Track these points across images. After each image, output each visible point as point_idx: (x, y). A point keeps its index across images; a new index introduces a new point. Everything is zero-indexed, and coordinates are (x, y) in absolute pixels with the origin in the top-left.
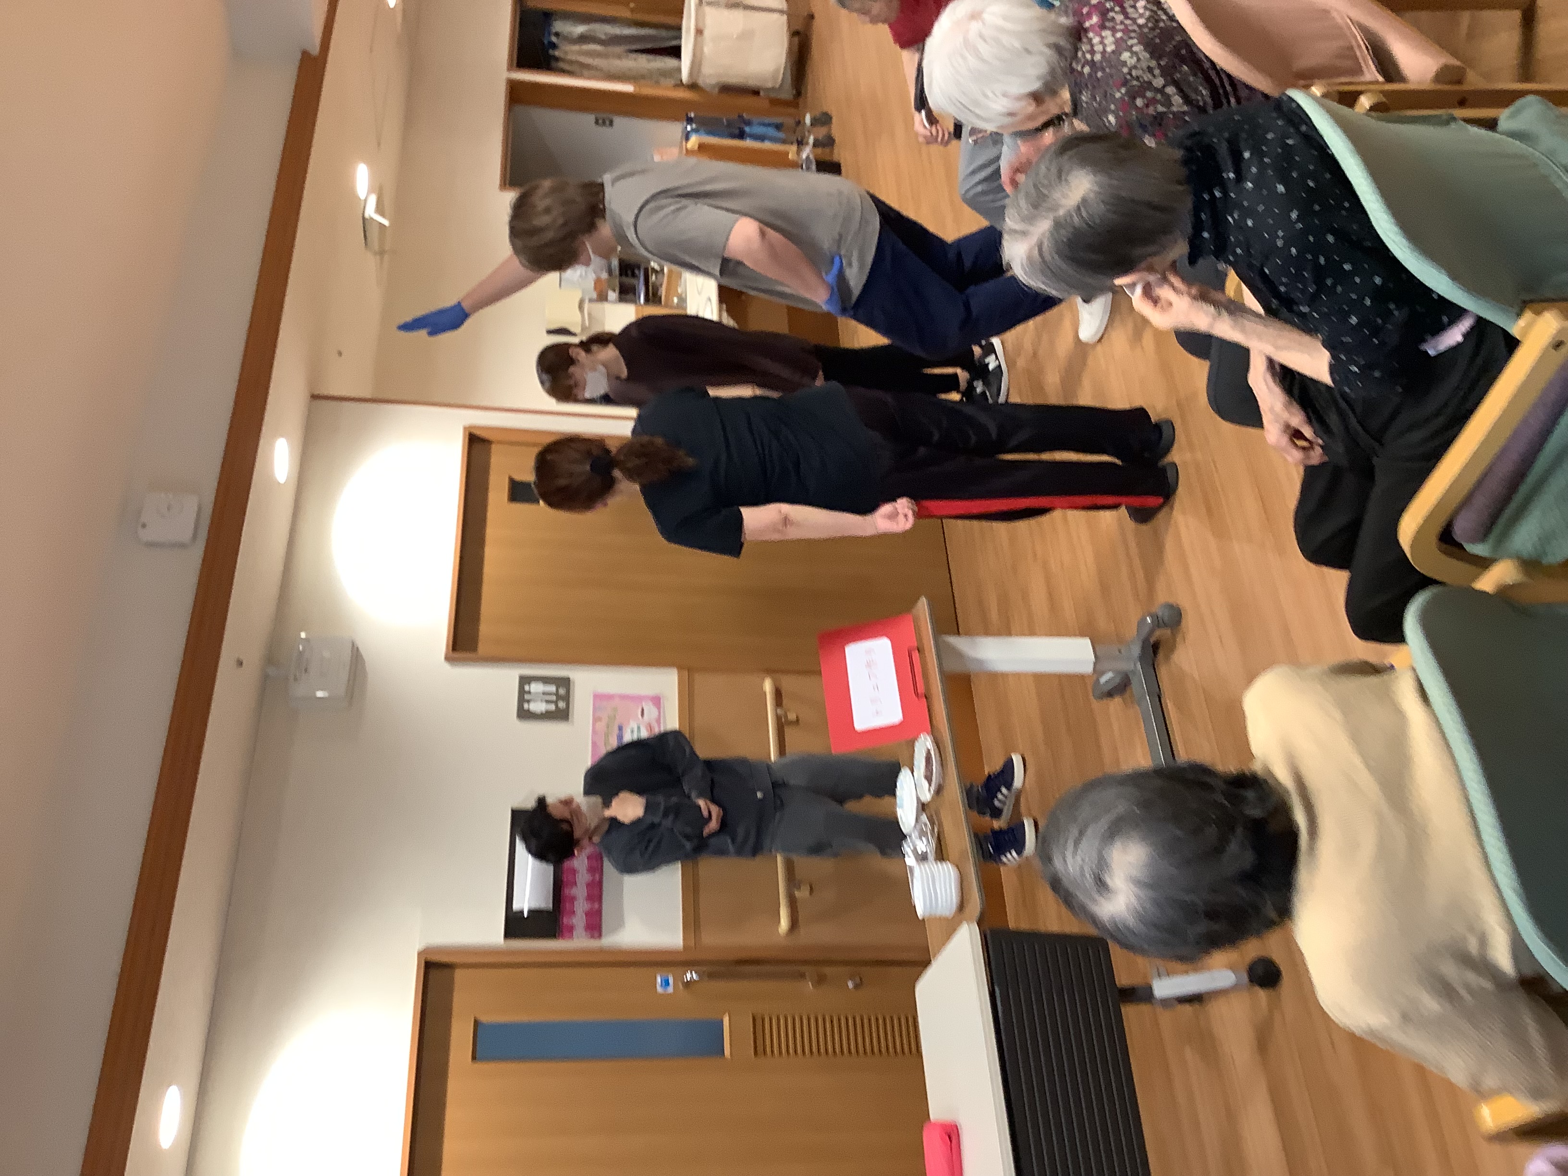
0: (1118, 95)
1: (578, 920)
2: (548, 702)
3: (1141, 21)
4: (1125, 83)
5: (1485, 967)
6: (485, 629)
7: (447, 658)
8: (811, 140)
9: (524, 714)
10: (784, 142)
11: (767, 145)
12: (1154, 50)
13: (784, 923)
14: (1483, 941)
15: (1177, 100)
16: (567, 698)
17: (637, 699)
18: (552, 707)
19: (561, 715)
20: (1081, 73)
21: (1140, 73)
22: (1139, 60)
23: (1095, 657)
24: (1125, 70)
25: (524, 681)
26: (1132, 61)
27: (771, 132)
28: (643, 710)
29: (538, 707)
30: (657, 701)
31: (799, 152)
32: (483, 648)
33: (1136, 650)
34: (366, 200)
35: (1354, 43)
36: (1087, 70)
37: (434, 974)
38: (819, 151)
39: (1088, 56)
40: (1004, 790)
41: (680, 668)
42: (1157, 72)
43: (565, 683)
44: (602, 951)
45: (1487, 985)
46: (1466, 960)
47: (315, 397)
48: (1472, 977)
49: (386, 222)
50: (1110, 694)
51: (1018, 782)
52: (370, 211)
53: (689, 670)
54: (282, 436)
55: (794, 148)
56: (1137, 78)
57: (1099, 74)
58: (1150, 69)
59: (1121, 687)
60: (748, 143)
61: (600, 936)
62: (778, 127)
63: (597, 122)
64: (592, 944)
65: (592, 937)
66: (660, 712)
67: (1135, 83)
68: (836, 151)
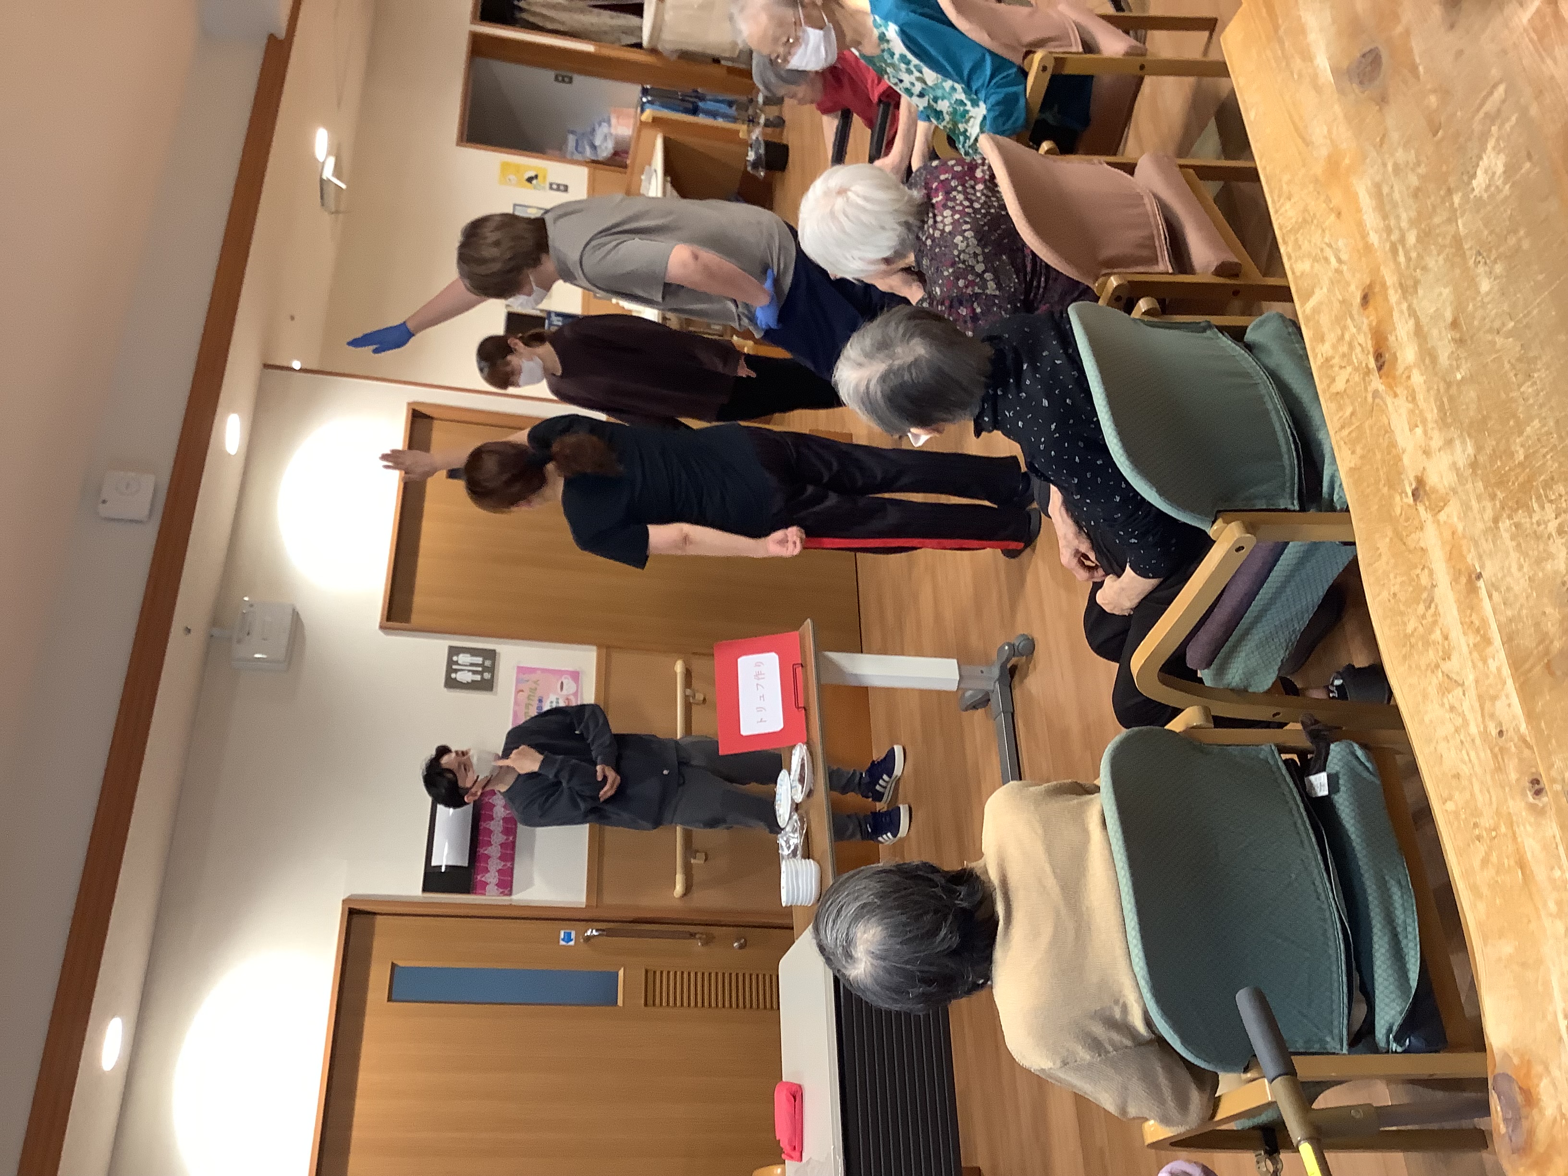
0: (946, 273)
1: (491, 878)
2: (474, 672)
3: (977, 205)
4: (953, 264)
5: (1125, 1028)
6: (418, 600)
7: (382, 627)
8: (762, 120)
9: (451, 683)
10: (735, 120)
11: (720, 122)
12: (982, 238)
13: (679, 889)
14: (1125, 1009)
15: (991, 285)
16: (492, 670)
17: (560, 673)
18: (478, 678)
19: (486, 685)
20: (925, 244)
21: (966, 257)
22: (968, 246)
23: (960, 675)
24: (956, 253)
25: (454, 651)
26: (962, 246)
27: (723, 108)
28: (562, 683)
29: (464, 677)
30: (575, 676)
31: (749, 132)
32: (416, 618)
33: (996, 672)
34: (324, 163)
35: (1155, 232)
36: (929, 242)
37: (356, 919)
38: (769, 130)
39: (931, 231)
40: (885, 777)
41: (599, 646)
42: (980, 258)
43: (491, 655)
44: (511, 906)
45: (1128, 1042)
46: (1112, 1024)
47: (267, 366)
48: (1116, 1037)
49: (343, 186)
50: (974, 707)
51: (898, 770)
52: (328, 173)
53: (608, 647)
54: (234, 412)
55: (744, 127)
56: (964, 262)
57: (937, 250)
58: (976, 255)
59: (984, 701)
60: (701, 119)
61: (510, 894)
62: (730, 104)
63: (556, 79)
64: (504, 900)
65: (503, 893)
66: (577, 687)
67: (961, 265)
68: (785, 133)
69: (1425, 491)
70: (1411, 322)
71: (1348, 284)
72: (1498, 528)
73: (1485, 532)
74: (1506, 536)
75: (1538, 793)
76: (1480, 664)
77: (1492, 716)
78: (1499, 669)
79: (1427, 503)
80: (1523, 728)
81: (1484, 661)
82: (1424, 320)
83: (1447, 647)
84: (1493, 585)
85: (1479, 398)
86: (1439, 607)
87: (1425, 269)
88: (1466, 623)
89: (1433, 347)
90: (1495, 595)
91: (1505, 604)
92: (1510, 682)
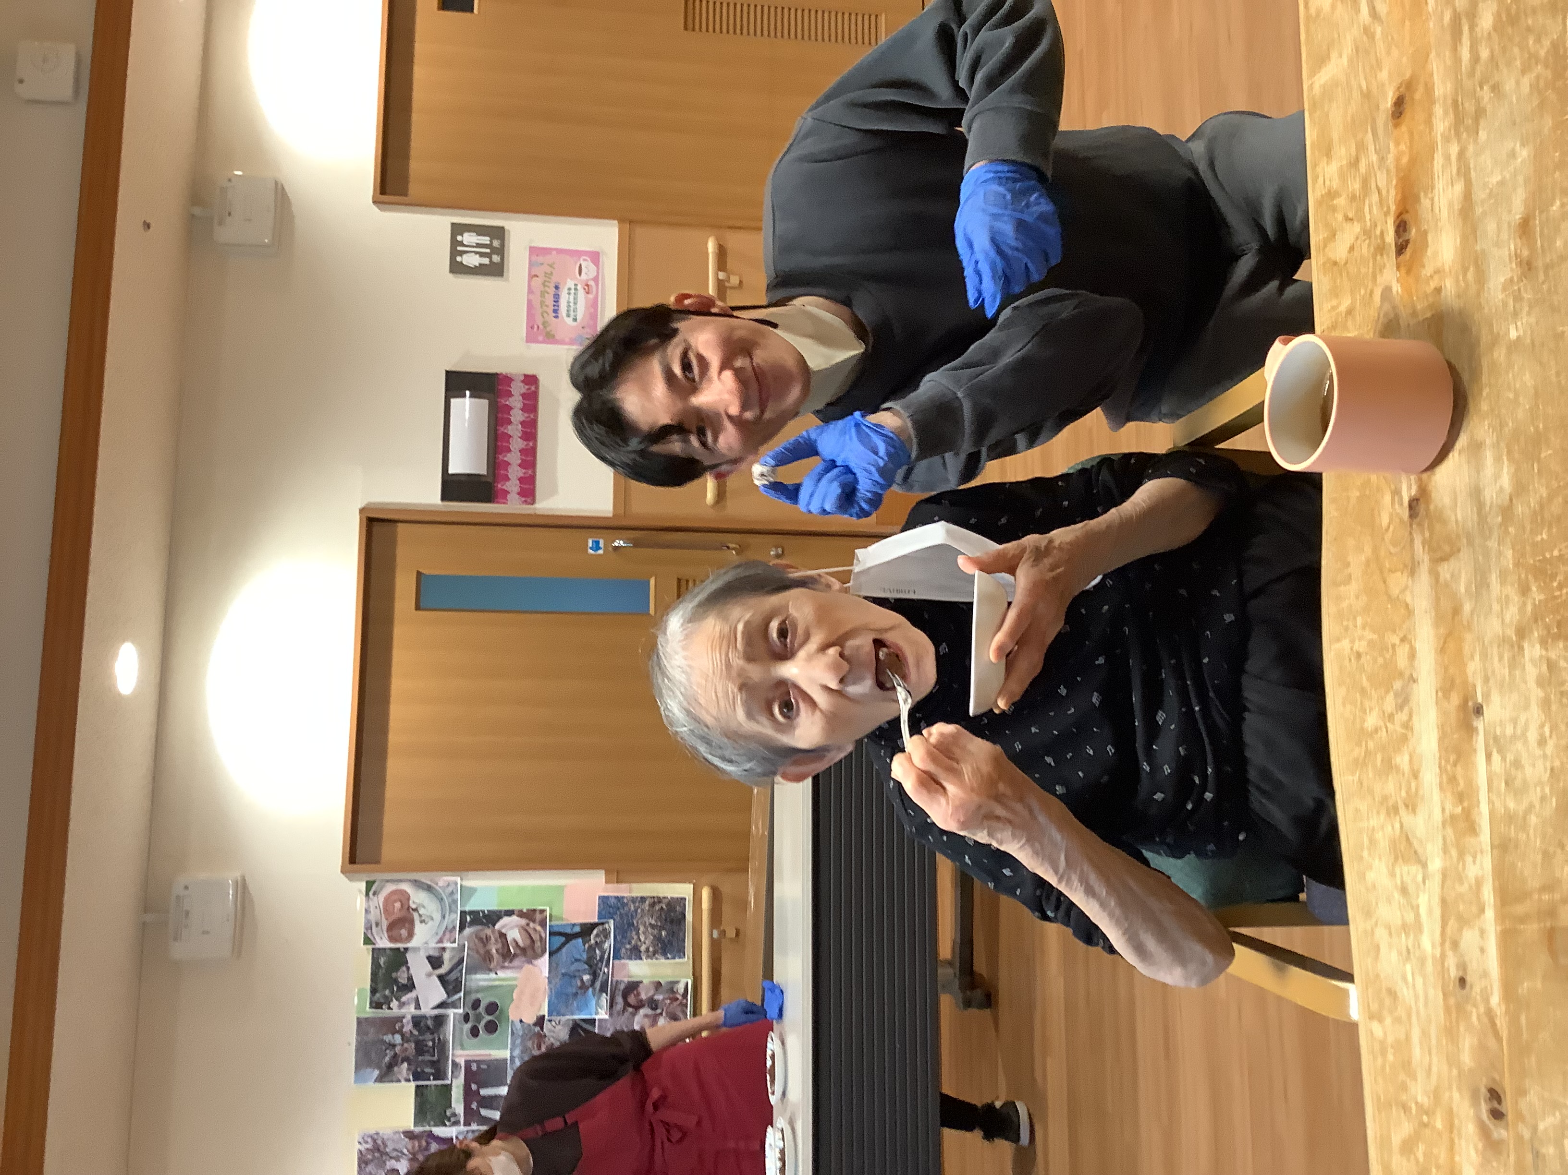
1: (512, 486)
2: (482, 255)
6: (416, 166)
7: (375, 201)
9: (457, 268)
13: (710, 498)
16: (501, 251)
17: (577, 254)
18: (486, 261)
19: (496, 270)
25: (457, 229)
28: (580, 266)
29: (471, 260)
30: (595, 257)
32: (414, 188)
37: (377, 528)
41: (621, 221)
43: (499, 233)
44: (535, 515)
53: (630, 222)
61: (533, 502)
64: (526, 509)
65: (525, 502)
66: (598, 270)
69: (1427, 509)
70: (1459, 187)
71: (1379, 65)
72: (1521, 648)
73: (1503, 640)
74: (1532, 672)
75: (1497, 1115)
76: (1454, 853)
77: (1455, 945)
78: (1479, 883)
79: (1427, 534)
80: (1495, 999)
81: (1461, 855)
82: (1479, 195)
83: (1413, 789)
84: (1496, 739)
85: (1536, 394)
86: (1415, 718)
87: (1496, 88)
88: (1446, 770)
89: (1483, 251)
90: (1496, 757)
91: (1507, 784)
92: (1490, 914)
